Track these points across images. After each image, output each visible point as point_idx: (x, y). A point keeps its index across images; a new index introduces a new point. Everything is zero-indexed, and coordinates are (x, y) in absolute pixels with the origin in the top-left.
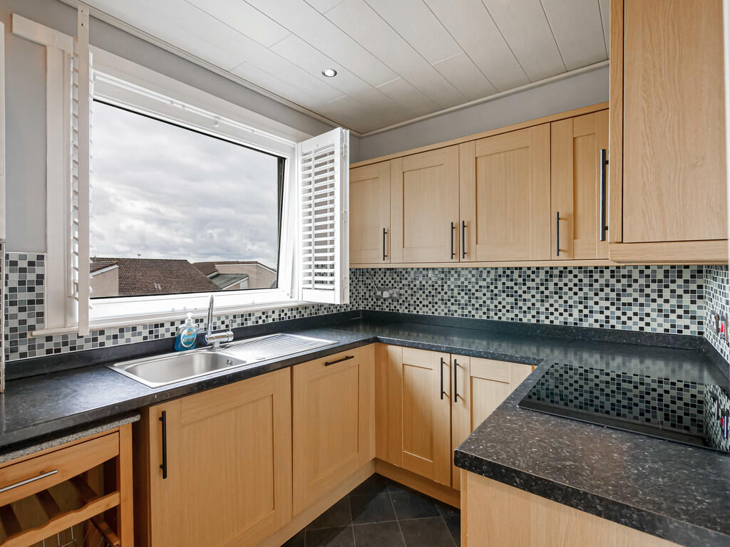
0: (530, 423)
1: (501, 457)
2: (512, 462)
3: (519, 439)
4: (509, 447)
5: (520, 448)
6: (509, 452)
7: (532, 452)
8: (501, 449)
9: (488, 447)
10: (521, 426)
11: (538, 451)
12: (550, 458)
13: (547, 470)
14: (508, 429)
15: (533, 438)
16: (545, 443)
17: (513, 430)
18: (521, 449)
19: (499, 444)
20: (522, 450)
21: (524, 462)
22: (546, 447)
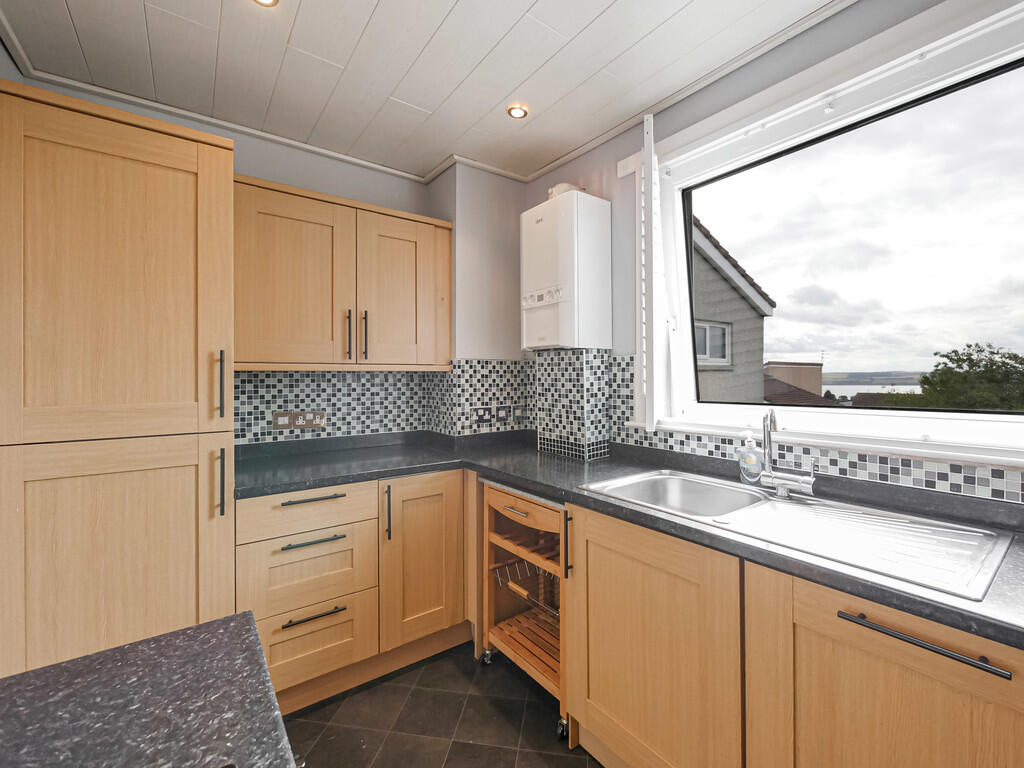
0: (170, 737)
1: (181, 637)
2: (161, 641)
3: (171, 682)
4: (179, 657)
5: (160, 667)
6: (175, 651)
7: (135, 673)
8: (191, 646)
9: (212, 637)
10: (183, 712)
11: (124, 683)
12: (98, 684)
13: (100, 663)
14: (208, 687)
15: (145, 702)
16: (114, 708)
17: (195, 692)
18: (157, 666)
19: (200, 650)
20: (155, 665)
21: (143, 651)
22: (110, 699)
